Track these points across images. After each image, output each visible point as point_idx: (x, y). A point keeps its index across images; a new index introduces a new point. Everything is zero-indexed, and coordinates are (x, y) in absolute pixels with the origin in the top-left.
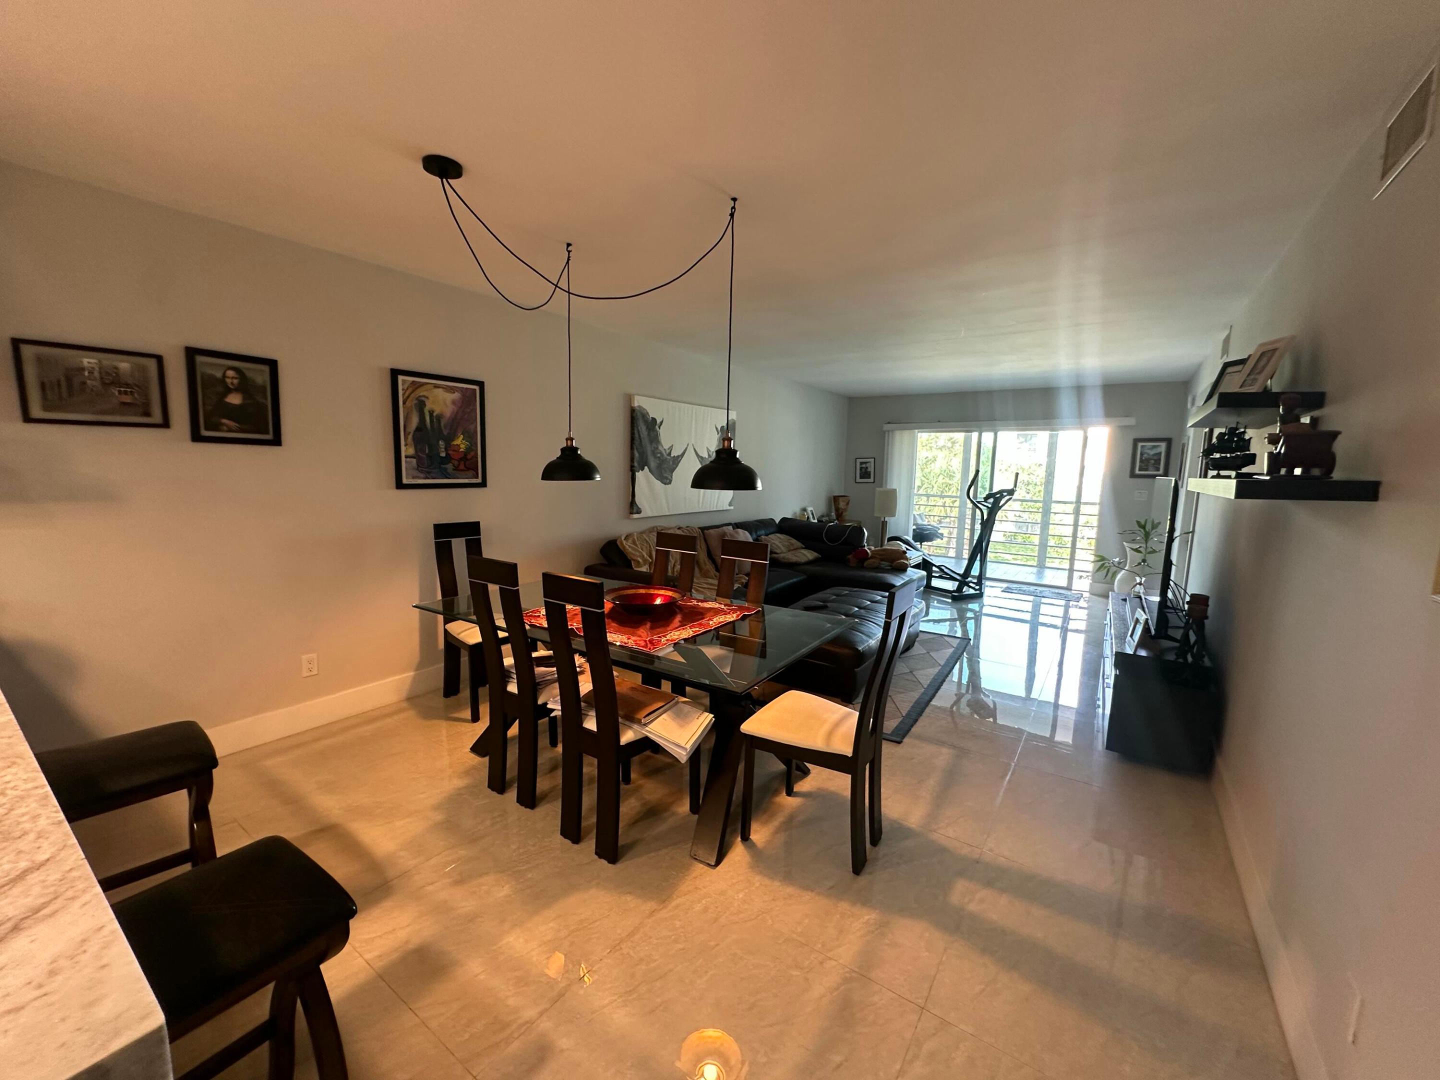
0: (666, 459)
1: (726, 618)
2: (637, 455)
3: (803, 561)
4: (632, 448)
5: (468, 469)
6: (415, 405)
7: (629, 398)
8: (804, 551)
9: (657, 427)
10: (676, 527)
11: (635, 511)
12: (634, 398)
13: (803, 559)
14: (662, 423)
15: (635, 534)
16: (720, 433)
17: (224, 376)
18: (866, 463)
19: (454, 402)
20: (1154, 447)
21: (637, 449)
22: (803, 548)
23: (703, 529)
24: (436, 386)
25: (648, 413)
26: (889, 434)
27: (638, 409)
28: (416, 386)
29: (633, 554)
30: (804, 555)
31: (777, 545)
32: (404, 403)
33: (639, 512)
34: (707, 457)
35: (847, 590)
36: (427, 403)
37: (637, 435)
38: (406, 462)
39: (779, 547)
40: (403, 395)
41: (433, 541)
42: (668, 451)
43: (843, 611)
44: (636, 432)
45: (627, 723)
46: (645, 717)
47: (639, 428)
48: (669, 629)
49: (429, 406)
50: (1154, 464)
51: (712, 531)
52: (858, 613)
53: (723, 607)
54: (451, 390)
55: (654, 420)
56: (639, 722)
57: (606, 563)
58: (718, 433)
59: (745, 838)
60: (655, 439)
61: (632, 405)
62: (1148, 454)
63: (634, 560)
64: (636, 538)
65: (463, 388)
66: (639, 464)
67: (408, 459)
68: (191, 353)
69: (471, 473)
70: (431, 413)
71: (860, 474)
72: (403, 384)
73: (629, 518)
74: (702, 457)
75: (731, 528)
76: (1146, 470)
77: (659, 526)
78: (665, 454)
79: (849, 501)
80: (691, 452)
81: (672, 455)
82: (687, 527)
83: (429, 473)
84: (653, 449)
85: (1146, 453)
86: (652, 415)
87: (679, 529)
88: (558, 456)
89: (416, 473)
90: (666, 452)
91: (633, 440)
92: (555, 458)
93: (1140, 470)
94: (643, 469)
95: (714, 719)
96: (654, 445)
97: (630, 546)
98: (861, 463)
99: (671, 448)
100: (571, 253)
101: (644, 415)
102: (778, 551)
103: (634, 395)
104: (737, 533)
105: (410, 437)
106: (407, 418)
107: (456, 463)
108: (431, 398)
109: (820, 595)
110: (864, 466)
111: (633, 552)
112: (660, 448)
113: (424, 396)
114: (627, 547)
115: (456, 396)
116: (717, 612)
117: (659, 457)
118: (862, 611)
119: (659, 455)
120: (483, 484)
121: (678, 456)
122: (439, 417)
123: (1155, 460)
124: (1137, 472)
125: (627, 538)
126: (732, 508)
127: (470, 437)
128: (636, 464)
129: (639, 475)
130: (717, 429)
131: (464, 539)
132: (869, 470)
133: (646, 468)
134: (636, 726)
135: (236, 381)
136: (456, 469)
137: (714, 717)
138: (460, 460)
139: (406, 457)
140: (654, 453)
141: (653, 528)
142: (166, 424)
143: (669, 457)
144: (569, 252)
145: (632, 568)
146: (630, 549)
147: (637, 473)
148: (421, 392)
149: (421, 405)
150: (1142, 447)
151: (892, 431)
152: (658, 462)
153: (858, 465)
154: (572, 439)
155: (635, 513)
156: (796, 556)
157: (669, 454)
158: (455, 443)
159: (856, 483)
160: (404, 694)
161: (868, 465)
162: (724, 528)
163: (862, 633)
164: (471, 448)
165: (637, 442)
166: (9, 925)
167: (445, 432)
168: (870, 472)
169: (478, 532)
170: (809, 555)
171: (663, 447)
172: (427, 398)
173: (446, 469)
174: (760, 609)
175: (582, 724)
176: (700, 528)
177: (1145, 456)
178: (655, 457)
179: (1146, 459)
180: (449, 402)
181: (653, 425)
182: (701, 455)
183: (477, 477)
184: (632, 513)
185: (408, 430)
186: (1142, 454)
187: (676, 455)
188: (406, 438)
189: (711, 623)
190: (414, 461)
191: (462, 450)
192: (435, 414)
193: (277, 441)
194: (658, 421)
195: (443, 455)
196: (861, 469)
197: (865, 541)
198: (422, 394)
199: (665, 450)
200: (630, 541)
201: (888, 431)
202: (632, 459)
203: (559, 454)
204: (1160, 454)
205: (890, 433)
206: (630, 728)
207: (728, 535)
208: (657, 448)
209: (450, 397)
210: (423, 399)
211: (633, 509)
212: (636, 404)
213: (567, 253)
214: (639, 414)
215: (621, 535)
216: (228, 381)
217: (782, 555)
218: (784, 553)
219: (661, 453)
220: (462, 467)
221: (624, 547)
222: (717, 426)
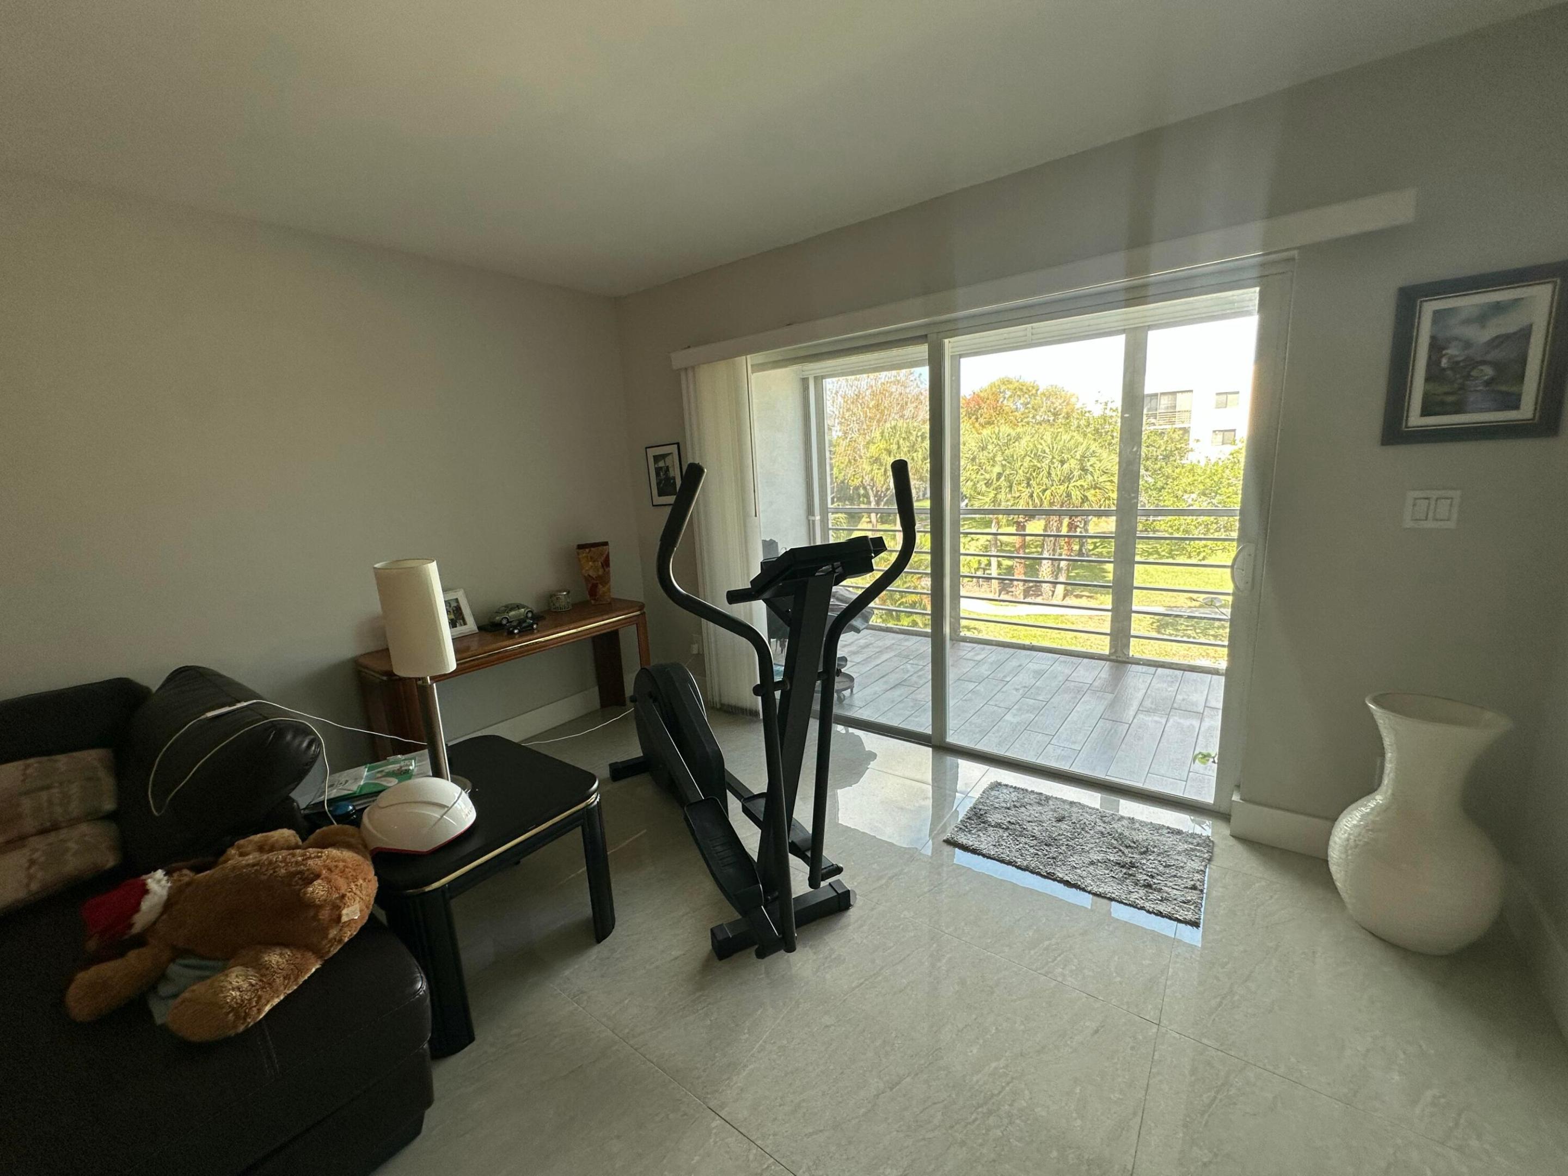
18: (663, 457)
20: (1499, 308)
26: (687, 375)
50: (1488, 383)
62: (1468, 344)
71: (658, 484)
76: (1458, 408)
79: (608, 556)
85: (1449, 341)
93: (1425, 412)
98: (657, 458)
110: (661, 464)
123: (1498, 366)
124: (1415, 419)
132: (671, 474)
150: (1438, 316)
151: (693, 368)
153: (651, 460)
159: (653, 506)
161: (668, 461)
168: (674, 478)
177: (1452, 351)
179: (1455, 365)
186: (1436, 347)
196: (658, 470)
201: (686, 369)
204: (1525, 334)
205: (690, 374)
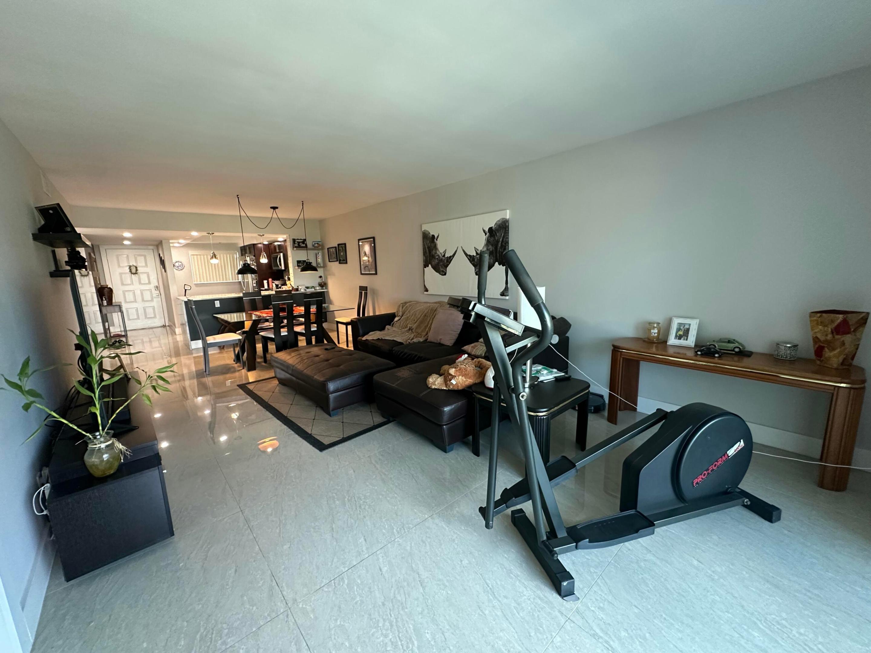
0: (442, 259)
2: (425, 258)
4: (423, 255)
9: (435, 240)
12: (422, 226)
14: (438, 237)
16: (488, 234)
25: (430, 233)
27: (425, 231)
32: (361, 249)
34: (475, 254)
37: (424, 247)
40: (360, 246)
42: (443, 254)
44: (424, 245)
47: (425, 243)
55: (433, 236)
58: (486, 234)
60: (434, 247)
61: (423, 230)
65: (370, 240)
67: (362, 266)
68: (338, 245)
69: (374, 270)
72: (360, 243)
74: (470, 256)
78: (440, 255)
80: (460, 253)
81: (446, 256)
84: (433, 253)
89: (364, 270)
91: (424, 250)
94: (428, 266)
96: (434, 251)
99: (445, 252)
101: (428, 234)
106: (361, 253)
107: (370, 266)
112: (438, 252)
117: (437, 259)
119: (437, 257)
121: (450, 257)
128: (426, 263)
129: (427, 270)
130: (484, 231)
131: (364, 292)
133: (430, 265)
135: (342, 250)
140: (433, 257)
142: (337, 260)
143: (444, 258)
147: (426, 268)
152: (437, 261)
155: (426, 291)
157: (444, 256)
169: (367, 290)
171: (439, 251)
181: (431, 239)
182: (469, 254)
187: (449, 256)
188: (361, 260)
191: (371, 262)
193: (346, 263)
194: (436, 236)
199: (441, 253)
202: (424, 261)
208: (436, 253)
209: (368, 244)
211: (424, 289)
214: (424, 235)
219: (438, 255)
222: (484, 229)
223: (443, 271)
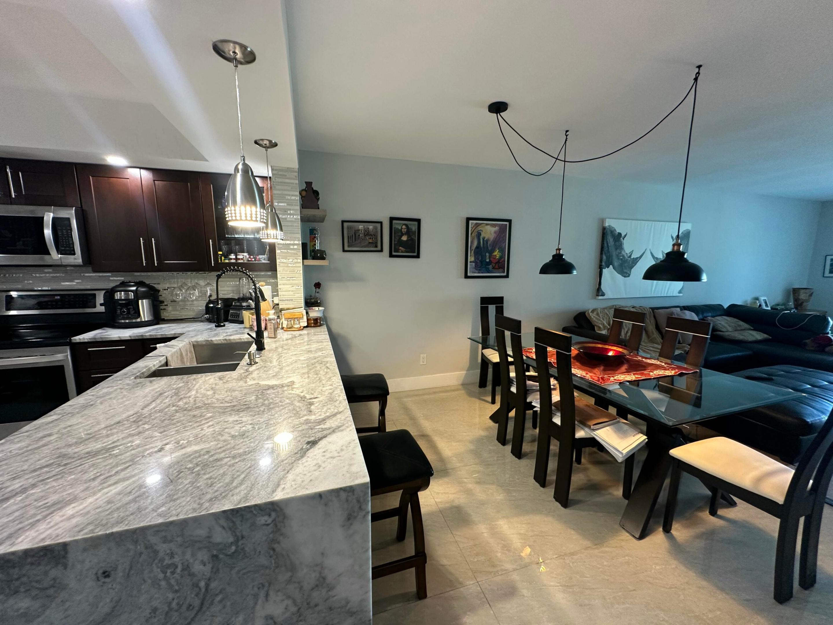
0: (627, 260)
1: (664, 372)
2: (604, 257)
3: (750, 340)
4: (601, 254)
5: (500, 268)
6: (476, 235)
7: (603, 221)
8: (751, 332)
9: (622, 239)
10: (630, 306)
11: (600, 294)
12: (605, 220)
13: (751, 339)
14: (625, 236)
15: (599, 309)
17: (402, 228)
19: (495, 232)
21: (605, 253)
22: (752, 330)
23: (653, 309)
24: (487, 224)
25: (615, 230)
27: (608, 227)
28: (477, 225)
29: (596, 322)
30: (753, 335)
31: (723, 325)
32: (471, 234)
33: (603, 295)
34: (661, 258)
35: (800, 370)
36: (482, 234)
37: (605, 245)
38: (470, 265)
39: (724, 327)
40: (471, 230)
41: (480, 305)
42: (629, 255)
43: (790, 386)
44: (605, 242)
45: (581, 426)
46: (594, 425)
47: (608, 240)
48: (617, 372)
49: (483, 235)
51: (660, 310)
52: (810, 390)
53: (663, 364)
54: (494, 226)
55: (620, 234)
56: (589, 427)
57: (577, 326)
58: (673, 240)
59: (667, 530)
60: (619, 246)
61: (604, 226)
63: (596, 326)
64: (599, 312)
65: (500, 224)
66: (605, 263)
67: (471, 263)
68: (392, 219)
69: (501, 270)
70: (483, 239)
71: (830, 269)
72: (471, 225)
73: (595, 298)
74: (657, 258)
75: (679, 309)
77: (617, 305)
78: (626, 256)
79: (812, 293)
80: (648, 254)
81: (632, 257)
82: (640, 307)
83: (480, 270)
84: (617, 253)
86: (618, 231)
87: (633, 308)
88: (550, 260)
89: (474, 270)
90: (627, 255)
91: (603, 248)
92: (548, 261)
94: (608, 267)
95: (647, 440)
96: (618, 251)
97: (594, 316)
98: (832, 260)
99: (631, 253)
100: (568, 136)
101: (612, 231)
102: (724, 330)
103: (605, 219)
104: (685, 313)
105: (473, 252)
106: (472, 242)
107: (494, 265)
108: (484, 231)
109: (766, 369)
111: (596, 320)
112: (623, 253)
113: (481, 230)
114: (593, 317)
115: (497, 228)
116: (658, 367)
117: (621, 259)
118: (816, 389)
119: (622, 257)
120: (507, 276)
121: (637, 258)
122: (487, 241)
125: (593, 311)
126: (681, 295)
127: (502, 251)
128: (603, 264)
129: (605, 271)
130: (672, 237)
131: (495, 306)
133: (611, 266)
134: (587, 429)
135: (405, 230)
136: (494, 268)
137: (647, 439)
138: (496, 263)
139: (470, 262)
140: (618, 256)
141: (613, 306)
142: (381, 251)
143: (629, 259)
144: (567, 136)
145: (595, 331)
146: (594, 319)
147: (603, 270)
148: (480, 228)
149: (479, 235)
152: (620, 262)
153: (829, 260)
154: (560, 250)
155: (601, 296)
156: (742, 335)
157: (630, 256)
158: (494, 254)
160: (460, 382)
162: (672, 309)
163: (811, 407)
164: (502, 257)
165: (606, 249)
166: (332, 430)
167: (490, 248)
169: (502, 303)
170: (758, 336)
172: (482, 231)
173: (488, 268)
174: (698, 371)
175: (552, 419)
176: (650, 308)
178: (619, 259)
180: (492, 232)
181: (618, 238)
182: (656, 256)
183: (504, 272)
184: (598, 295)
185: (472, 249)
187: (635, 257)
188: (471, 252)
189: (651, 374)
190: (474, 264)
191: (497, 258)
192: (485, 239)
193: (418, 256)
194: (623, 235)
195: (488, 260)
196: (832, 264)
197: (829, 329)
198: (479, 229)
199: (626, 253)
200: (595, 313)
202: (601, 261)
203: (551, 258)
206: (583, 429)
207: (675, 314)
208: (620, 253)
209: (494, 229)
210: (480, 231)
211: (599, 293)
212: (607, 224)
213: (565, 136)
214: (608, 231)
215: (589, 310)
216: (403, 230)
217: (727, 333)
218: (730, 332)
219: (623, 256)
220: (497, 267)
221: (590, 317)
222: (672, 235)
223: (626, 273)
